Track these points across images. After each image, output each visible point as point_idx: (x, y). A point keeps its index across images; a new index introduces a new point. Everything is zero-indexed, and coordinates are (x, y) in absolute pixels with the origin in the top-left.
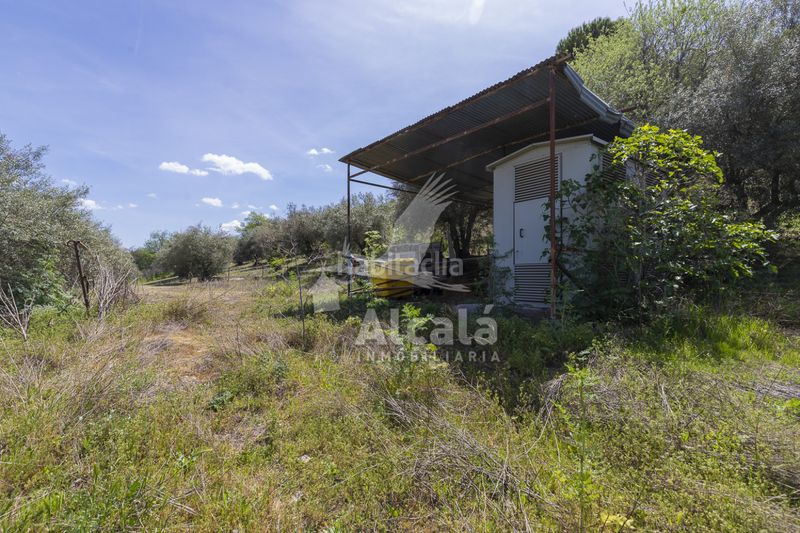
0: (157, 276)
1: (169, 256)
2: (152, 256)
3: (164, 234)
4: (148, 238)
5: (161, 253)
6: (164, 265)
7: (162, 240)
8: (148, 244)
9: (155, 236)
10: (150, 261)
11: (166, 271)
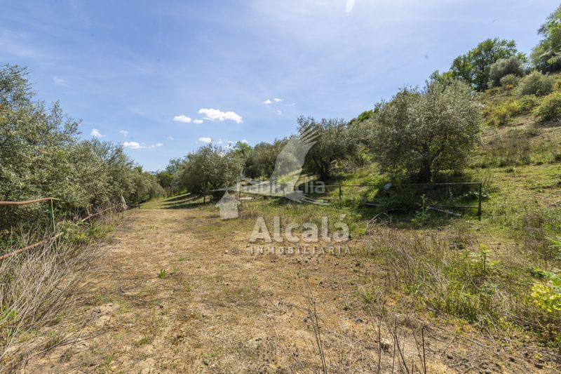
0: (175, 192)
1: (183, 177)
2: (171, 176)
3: (179, 160)
4: (168, 164)
5: (177, 175)
6: (179, 184)
7: (177, 165)
8: (168, 168)
9: (172, 162)
10: (170, 180)
11: (181, 189)
